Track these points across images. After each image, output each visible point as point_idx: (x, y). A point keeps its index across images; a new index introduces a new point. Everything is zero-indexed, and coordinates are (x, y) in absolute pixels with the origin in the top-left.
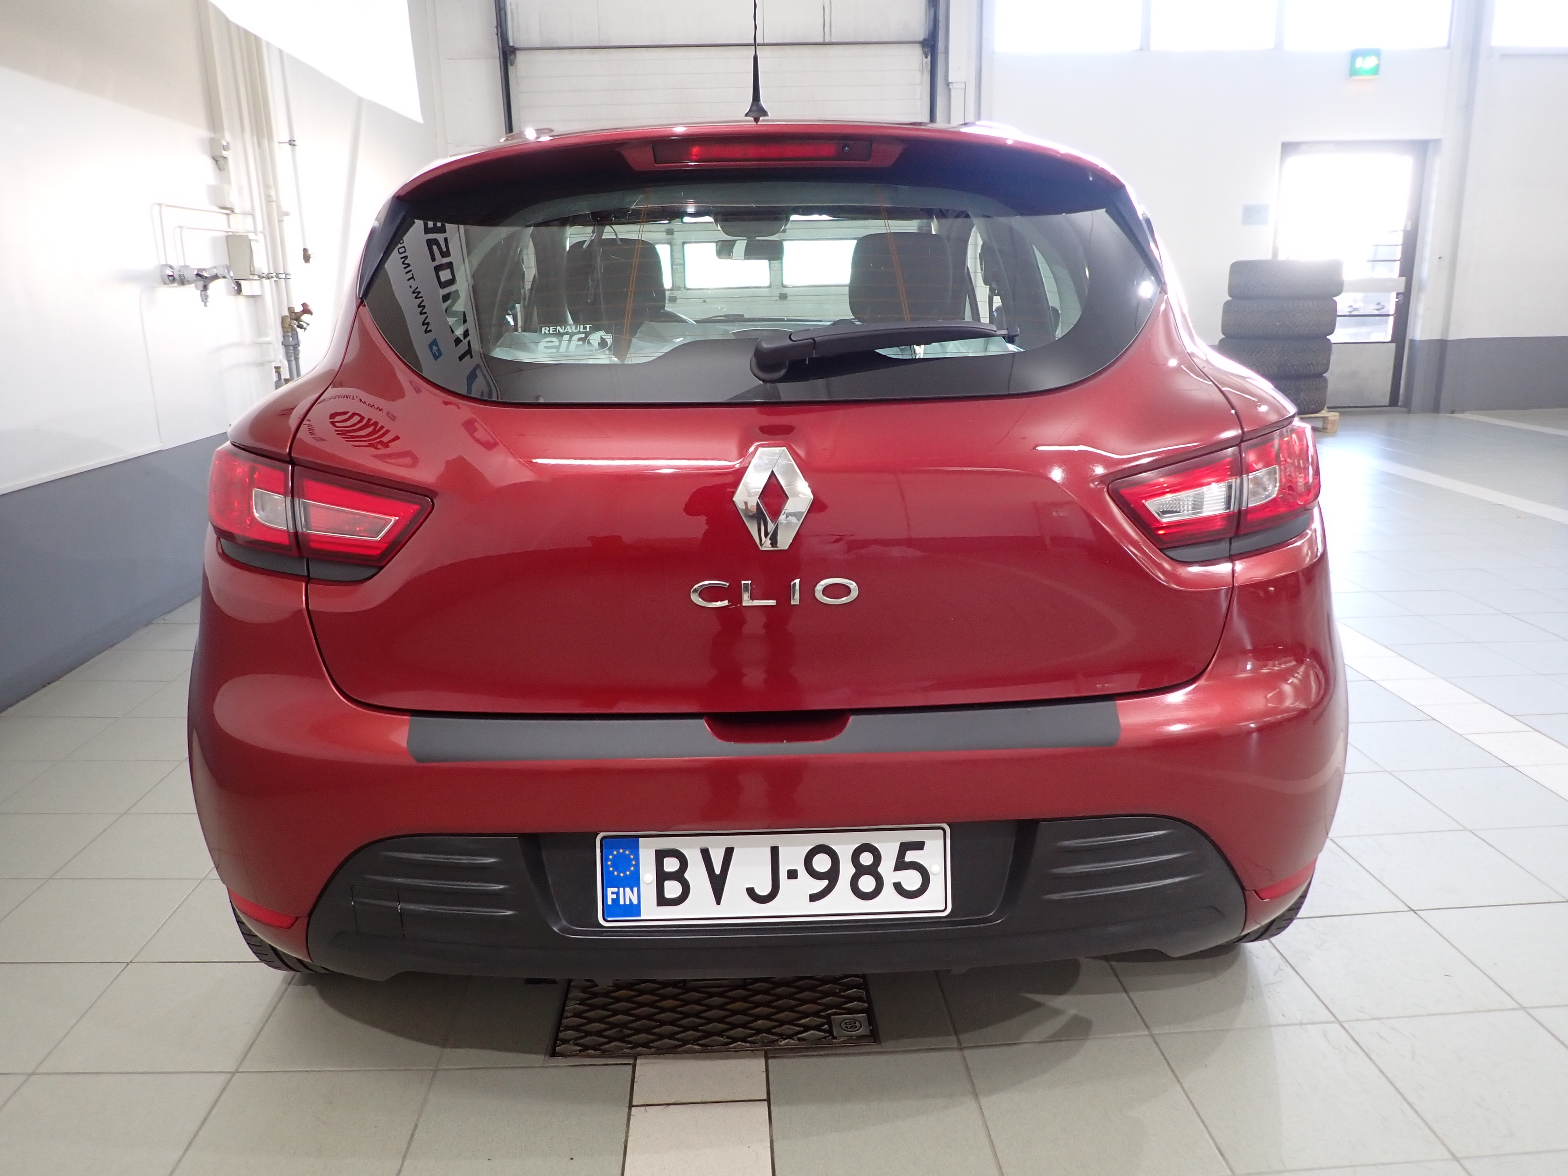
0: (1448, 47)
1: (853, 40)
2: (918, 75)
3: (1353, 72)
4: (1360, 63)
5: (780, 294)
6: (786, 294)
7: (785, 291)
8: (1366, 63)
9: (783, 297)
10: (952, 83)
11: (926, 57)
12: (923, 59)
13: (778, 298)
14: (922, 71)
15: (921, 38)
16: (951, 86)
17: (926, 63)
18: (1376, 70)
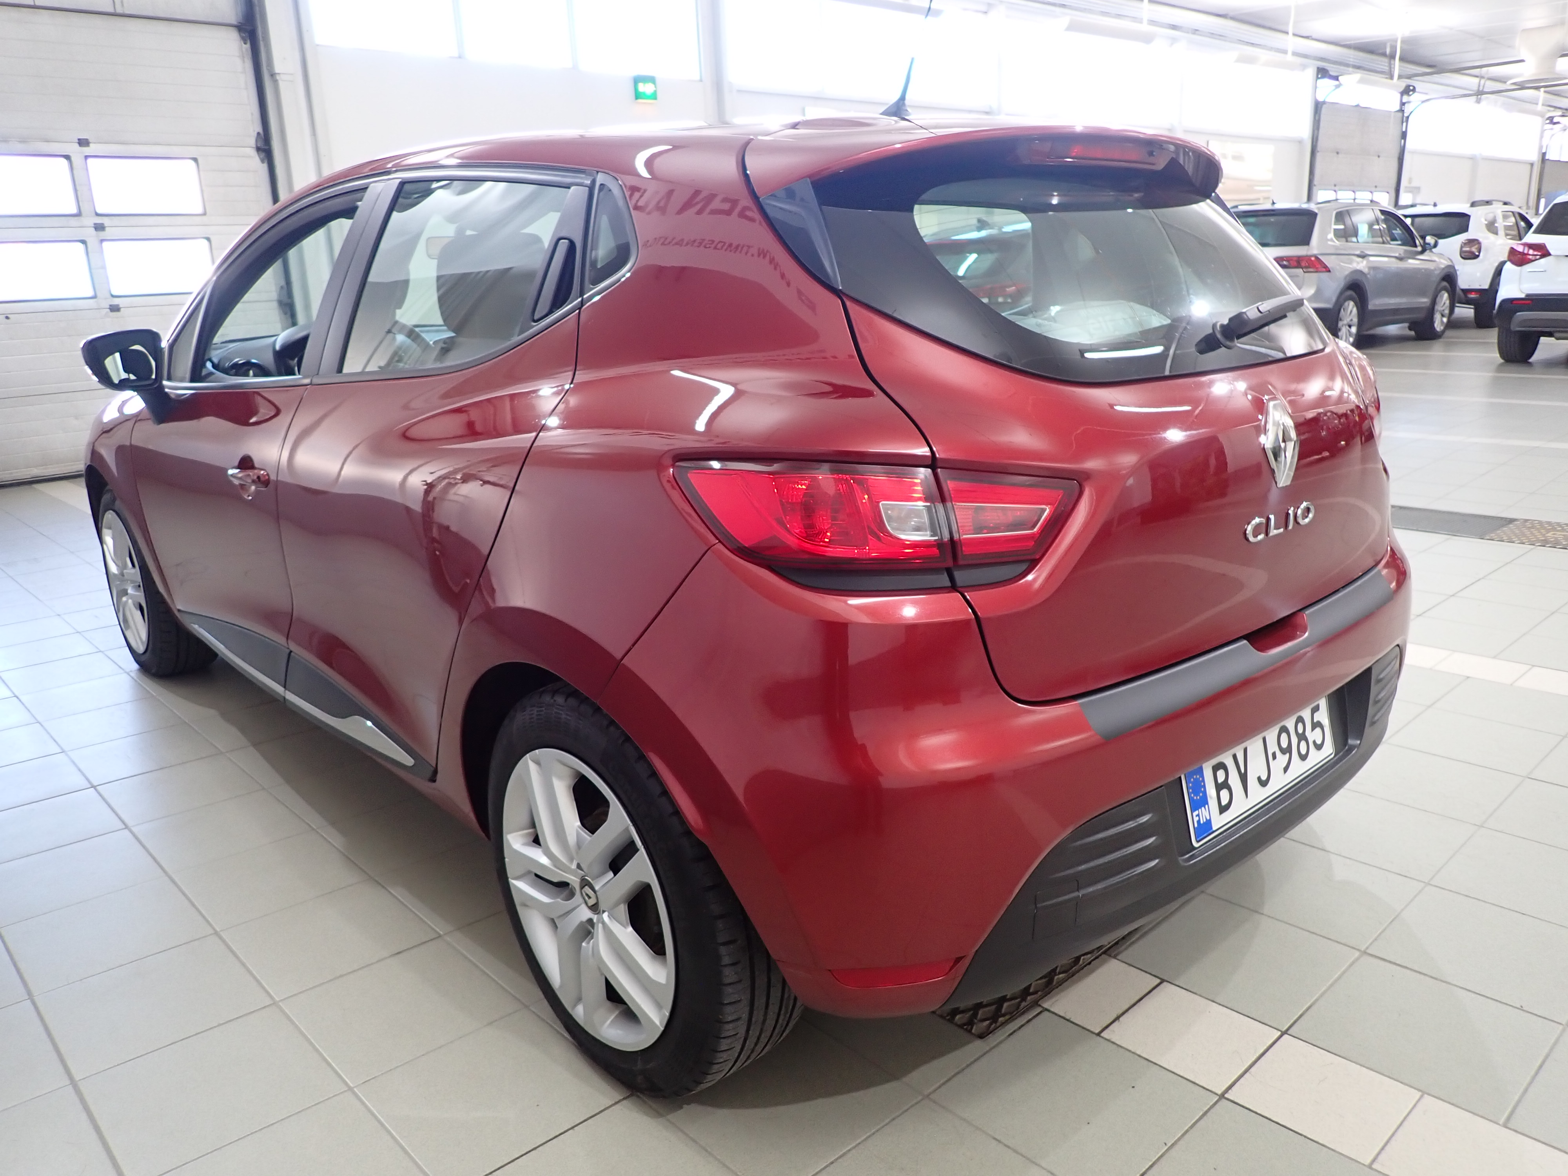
0: (701, 80)
1: (151, 14)
2: (238, 62)
3: (638, 96)
4: (642, 87)
5: (110, 306)
6: (118, 305)
7: (116, 301)
8: (645, 88)
9: (115, 309)
10: (278, 74)
11: (245, 43)
12: (242, 46)
13: (108, 310)
14: (243, 57)
15: (233, 20)
16: (278, 77)
17: (247, 50)
18: (654, 97)
